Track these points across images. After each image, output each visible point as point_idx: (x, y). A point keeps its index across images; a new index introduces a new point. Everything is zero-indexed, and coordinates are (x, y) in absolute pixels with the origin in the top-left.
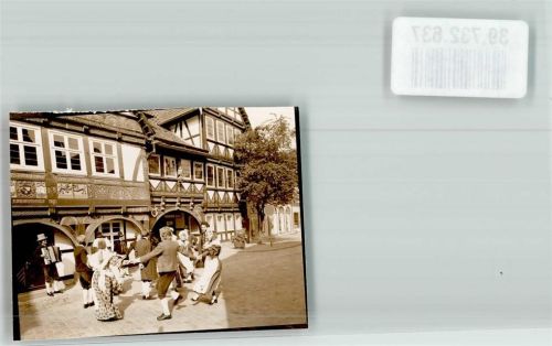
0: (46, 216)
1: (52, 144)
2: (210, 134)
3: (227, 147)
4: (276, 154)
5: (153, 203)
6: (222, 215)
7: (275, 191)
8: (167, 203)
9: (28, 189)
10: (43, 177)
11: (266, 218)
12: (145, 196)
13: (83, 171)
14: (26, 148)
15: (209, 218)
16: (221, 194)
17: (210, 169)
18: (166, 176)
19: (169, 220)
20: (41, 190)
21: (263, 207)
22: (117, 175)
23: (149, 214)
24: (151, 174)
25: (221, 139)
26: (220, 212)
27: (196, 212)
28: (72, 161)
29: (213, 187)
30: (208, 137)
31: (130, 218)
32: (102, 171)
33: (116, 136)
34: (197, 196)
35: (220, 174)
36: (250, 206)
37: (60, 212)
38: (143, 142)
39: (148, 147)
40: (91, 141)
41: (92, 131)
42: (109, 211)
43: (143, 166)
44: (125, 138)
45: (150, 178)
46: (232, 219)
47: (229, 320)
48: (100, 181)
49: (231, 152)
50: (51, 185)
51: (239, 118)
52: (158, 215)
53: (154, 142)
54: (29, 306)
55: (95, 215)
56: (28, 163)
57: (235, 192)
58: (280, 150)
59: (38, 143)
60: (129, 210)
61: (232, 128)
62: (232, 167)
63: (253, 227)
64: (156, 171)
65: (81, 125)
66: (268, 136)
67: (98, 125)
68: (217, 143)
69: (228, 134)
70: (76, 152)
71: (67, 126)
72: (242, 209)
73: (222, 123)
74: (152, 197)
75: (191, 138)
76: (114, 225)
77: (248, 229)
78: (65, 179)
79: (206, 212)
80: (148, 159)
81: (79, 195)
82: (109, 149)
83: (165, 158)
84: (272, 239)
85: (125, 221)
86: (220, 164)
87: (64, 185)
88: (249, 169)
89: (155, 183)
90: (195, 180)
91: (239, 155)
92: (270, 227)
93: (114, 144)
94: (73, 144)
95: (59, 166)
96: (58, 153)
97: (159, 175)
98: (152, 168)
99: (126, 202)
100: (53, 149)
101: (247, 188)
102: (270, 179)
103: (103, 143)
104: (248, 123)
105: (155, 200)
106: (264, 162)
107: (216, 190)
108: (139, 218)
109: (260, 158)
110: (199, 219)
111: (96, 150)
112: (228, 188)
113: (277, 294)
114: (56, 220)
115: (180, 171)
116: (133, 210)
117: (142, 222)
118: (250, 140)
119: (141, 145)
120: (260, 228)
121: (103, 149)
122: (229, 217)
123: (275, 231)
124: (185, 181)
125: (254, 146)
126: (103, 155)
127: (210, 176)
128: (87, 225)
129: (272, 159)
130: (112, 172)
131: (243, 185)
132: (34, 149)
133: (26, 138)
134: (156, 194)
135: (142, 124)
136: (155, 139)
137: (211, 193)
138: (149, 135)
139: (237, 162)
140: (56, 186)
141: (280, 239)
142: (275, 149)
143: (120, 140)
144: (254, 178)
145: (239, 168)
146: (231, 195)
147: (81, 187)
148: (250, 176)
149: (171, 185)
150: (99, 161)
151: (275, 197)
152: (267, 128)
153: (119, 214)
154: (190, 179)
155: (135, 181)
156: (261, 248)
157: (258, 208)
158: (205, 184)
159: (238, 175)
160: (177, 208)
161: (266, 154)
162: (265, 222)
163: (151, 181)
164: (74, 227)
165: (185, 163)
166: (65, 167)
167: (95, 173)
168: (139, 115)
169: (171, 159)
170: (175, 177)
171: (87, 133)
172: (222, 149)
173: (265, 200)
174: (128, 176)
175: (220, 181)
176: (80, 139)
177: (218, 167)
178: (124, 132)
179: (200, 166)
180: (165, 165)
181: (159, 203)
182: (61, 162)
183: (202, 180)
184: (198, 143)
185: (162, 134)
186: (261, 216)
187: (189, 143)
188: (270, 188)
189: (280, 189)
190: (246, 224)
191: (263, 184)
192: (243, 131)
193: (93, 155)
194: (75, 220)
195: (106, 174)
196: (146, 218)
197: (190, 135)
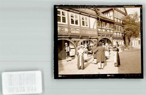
0: (67, 38)
1: (70, 16)
2: (116, 16)
3: (120, 20)
4: (134, 23)
5: (98, 35)
6: (118, 40)
7: (134, 33)
8: (102, 36)
9: (63, 29)
10: (67, 26)
11: (131, 41)
12: (96, 33)
13: (79, 25)
14: (63, 17)
15: (114, 41)
16: (118, 34)
17: (115, 26)
18: (102, 28)
19: (103, 41)
20: (66, 30)
21: (130, 38)
22: (88, 27)
23: (97, 39)
24: (98, 27)
25: (119, 17)
26: (117, 39)
27: (111, 39)
28: (76, 22)
29: (116, 31)
30: (115, 17)
31: (91, 40)
32: (84, 25)
33: (88, 15)
34: (111, 34)
35: (118, 28)
36: (126, 38)
37: (71, 37)
38: (96, 17)
39: (98, 19)
40: (81, 16)
41: (82, 13)
42: (86, 37)
43: (96, 24)
44: (91, 16)
45: (98, 28)
46: (121, 41)
47: (119, 71)
48: (83, 28)
49: (121, 21)
50: (69, 29)
51: (124, 12)
52: (100, 39)
53: (100, 18)
54: (61, 64)
55: (81, 38)
56: (63, 22)
57: (122, 33)
58: (135, 22)
59: (66, 16)
60: (91, 37)
61: (122, 14)
62: (122, 26)
63: (127, 44)
64: (100, 26)
65: (79, 11)
66: (132, 17)
67: (83, 12)
68: (117, 19)
69: (121, 16)
70: (77, 19)
71: (75, 11)
72: (124, 39)
73: (119, 13)
74: (98, 33)
75: (110, 17)
76: (87, 41)
77: (125, 45)
78: (73, 27)
79: (113, 39)
80: (98, 22)
81: (77, 32)
82: (86, 19)
83: (102, 22)
84: (132, 48)
85: (90, 40)
86: (118, 25)
87: (73, 29)
88: (126, 27)
89: (99, 30)
90: (111, 29)
91: (124, 22)
92: (132, 44)
93: (88, 17)
94: (76, 17)
95: (72, 23)
96: (72, 19)
97: (100, 27)
98: (98, 25)
99: (90, 35)
100: (70, 18)
101: (126, 32)
102: (132, 30)
103: (85, 17)
104: (127, 13)
105: (99, 35)
106: (131, 25)
107: (117, 33)
108: (94, 40)
109: (130, 24)
110: (111, 41)
111: (83, 19)
112: (120, 32)
113: (133, 64)
114: (70, 39)
115: (107, 26)
116: (92, 37)
117: (95, 41)
118: (127, 18)
119: (96, 18)
120: (129, 44)
121: (85, 19)
122: (120, 41)
123: (133, 46)
124: (108, 30)
125: (128, 20)
126: (85, 20)
127: (115, 28)
128: (79, 41)
129: (133, 24)
130: (87, 26)
131: (125, 31)
132: (65, 18)
133: (63, 15)
134: (99, 33)
135: (96, 12)
136: (100, 16)
137: (115, 33)
138: (98, 15)
139: (123, 25)
140: (70, 29)
141: (135, 48)
142: (134, 21)
143: (89, 16)
144: (128, 29)
145: (123, 26)
146: (121, 34)
147: (78, 29)
148: (127, 29)
149: (104, 30)
150: (83, 22)
151: (134, 35)
152: (132, 15)
153: (88, 38)
154: (109, 29)
155: (93, 29)
156: (129, 50)
157: (128, 38)
158: (113, 30)
159: (123, 28)
160: (105, 37)
161: (132, 22)
162: (130, 43)
163: (98, 29)
164: (75, 41)
165: (108, 24)
166: (73, 23)
167: (82, 26)
168: (95, 9)
169: (104, 23)
170: (105, 28)
171: (80, 14)
172: (119, 20)
173: (131, 36)
174: (92, 27)
175: (118, 30)
176: (78, 15)
177: (117, 26)
178: (91, 14)
179: (112, 25)
180: (102, 24)
181: (100, 35)
182: (72, 22)
183: (113, 29)
184: (112, 18)
185: (102, 15)
186: (129, 41)
187: (109, 18)
188: (132, 33)
189: (135, 33)
190: (125, 43)
191: (130, 31)
192: (125, 15)
193: (82, 20)
194: (76, 40)
195: (85, 26)
196: (96, 40)
197: (110, 16)
